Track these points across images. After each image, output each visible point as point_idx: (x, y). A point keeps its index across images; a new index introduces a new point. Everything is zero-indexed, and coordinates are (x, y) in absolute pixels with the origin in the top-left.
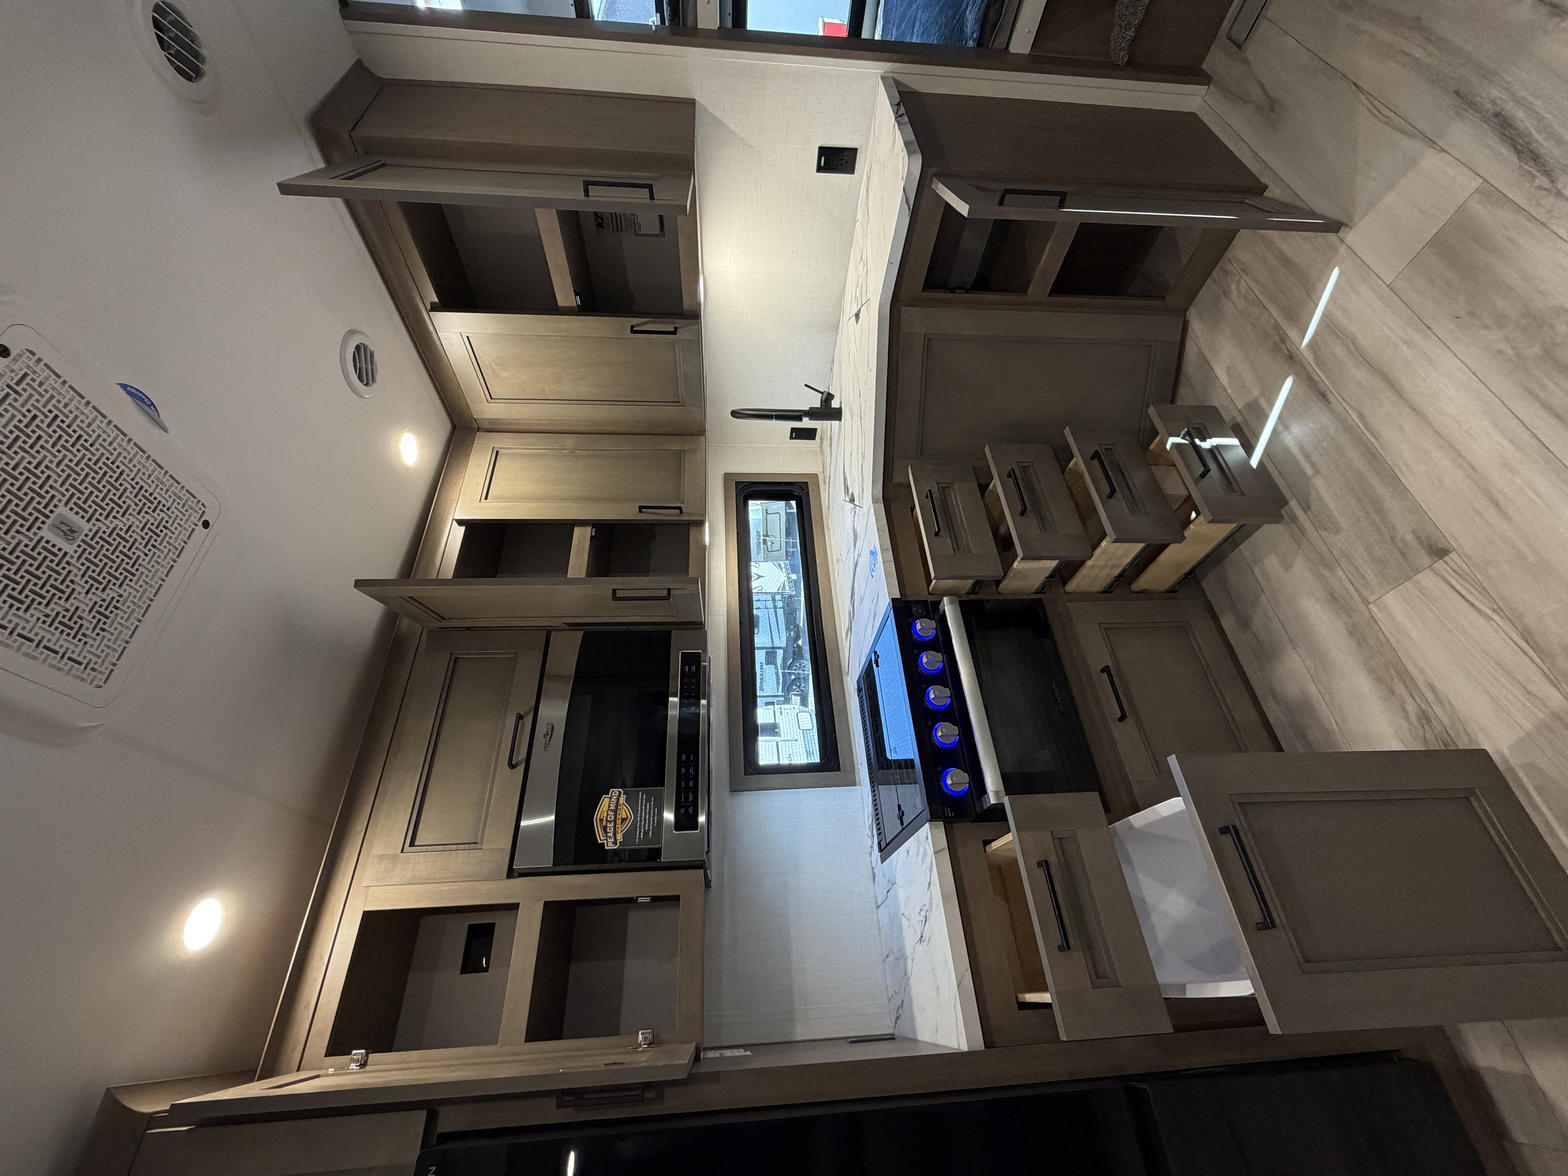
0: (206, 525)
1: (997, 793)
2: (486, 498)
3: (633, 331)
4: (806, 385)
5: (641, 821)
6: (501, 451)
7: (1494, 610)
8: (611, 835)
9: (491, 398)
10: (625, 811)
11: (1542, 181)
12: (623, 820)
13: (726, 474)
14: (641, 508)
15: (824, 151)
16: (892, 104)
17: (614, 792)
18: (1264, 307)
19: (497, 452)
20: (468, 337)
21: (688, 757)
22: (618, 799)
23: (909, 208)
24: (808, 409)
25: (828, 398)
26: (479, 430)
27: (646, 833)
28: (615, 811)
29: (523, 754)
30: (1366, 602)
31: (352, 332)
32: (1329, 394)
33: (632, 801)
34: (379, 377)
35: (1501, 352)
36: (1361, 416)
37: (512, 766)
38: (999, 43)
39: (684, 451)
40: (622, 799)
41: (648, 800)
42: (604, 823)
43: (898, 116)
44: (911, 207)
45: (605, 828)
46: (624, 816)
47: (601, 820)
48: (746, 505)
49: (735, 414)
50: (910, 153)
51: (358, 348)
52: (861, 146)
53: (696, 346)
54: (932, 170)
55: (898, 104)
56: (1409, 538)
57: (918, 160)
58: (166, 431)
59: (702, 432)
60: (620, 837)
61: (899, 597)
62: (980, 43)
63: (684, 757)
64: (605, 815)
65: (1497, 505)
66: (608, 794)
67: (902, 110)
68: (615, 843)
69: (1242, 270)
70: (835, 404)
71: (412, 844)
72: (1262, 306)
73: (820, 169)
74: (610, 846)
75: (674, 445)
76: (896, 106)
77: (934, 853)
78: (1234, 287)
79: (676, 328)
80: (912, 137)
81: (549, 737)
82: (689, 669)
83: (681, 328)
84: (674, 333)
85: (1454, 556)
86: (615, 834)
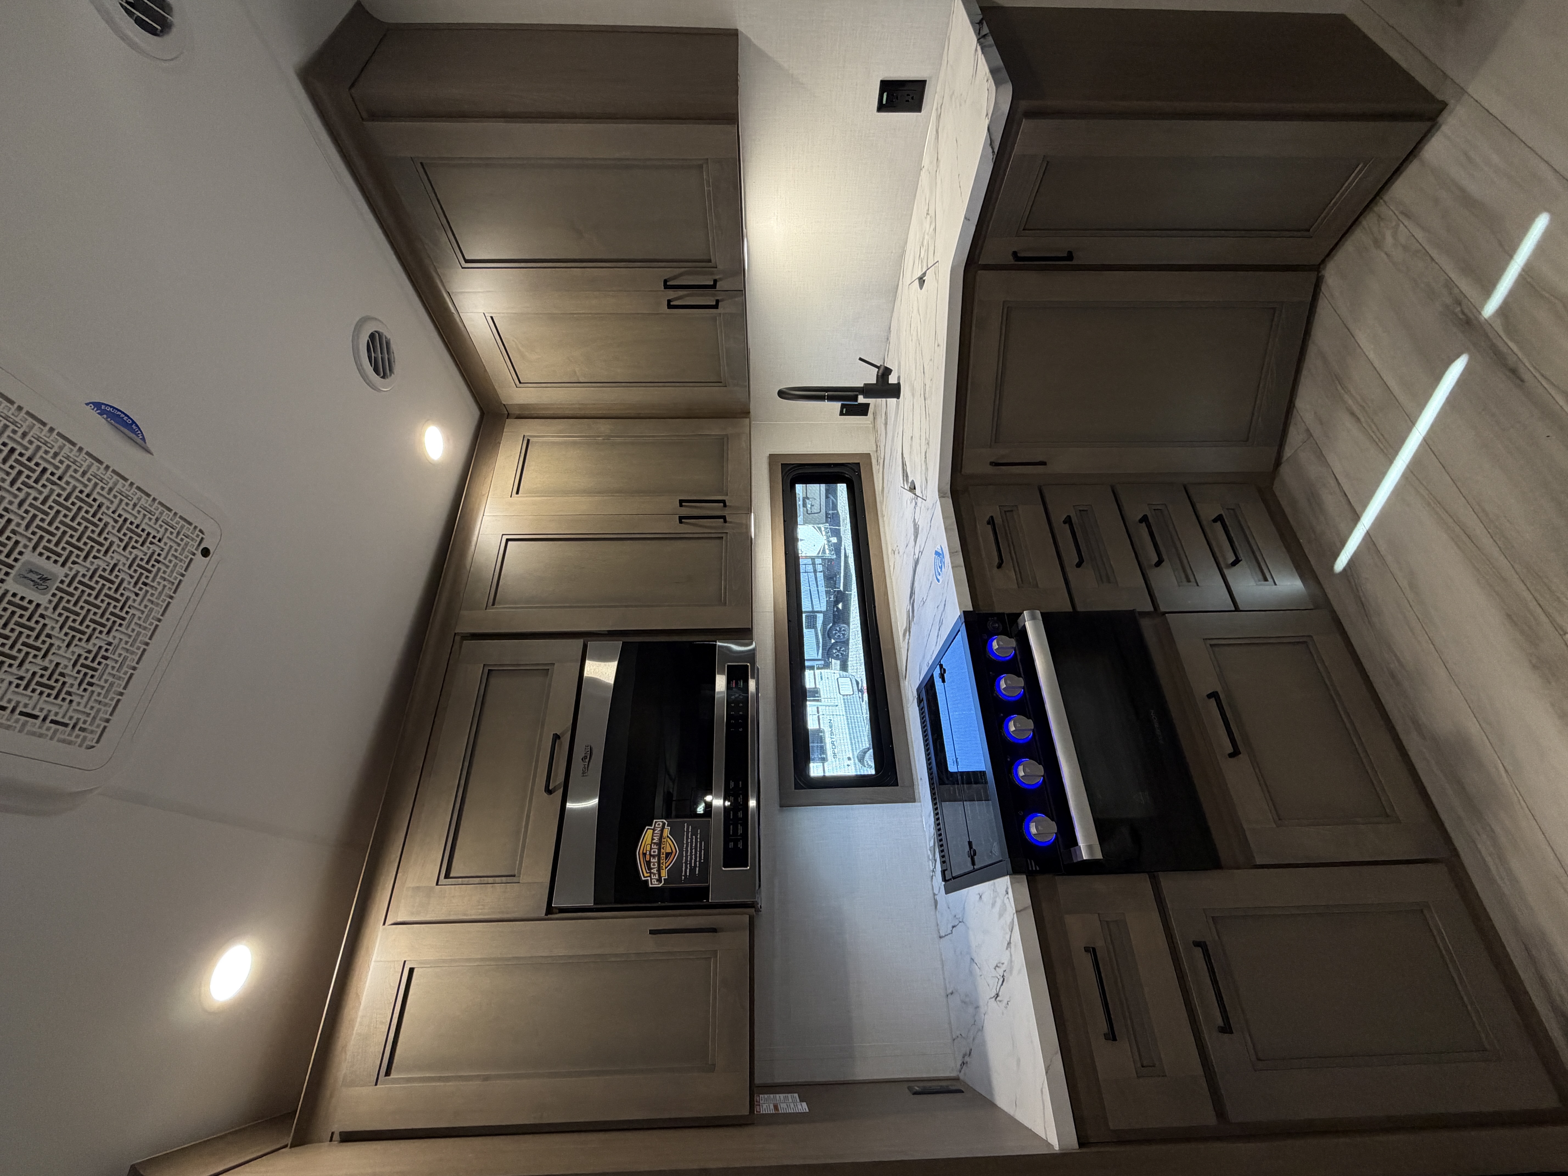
0: (206, 552)
1: (1090, 848)
2: (517, 493)
3: (670, 306)
4: (861, 359)
5: (686, 856)
6: (532, 440)
8: (654, 871)
9: (520, 383)
10: (670, 845)
12: (668, 855)
13: (771, 456)
14: (681, 502)
15: (887, 86)
16: (972, 23)
17: (658, 823)
18: (1432, 259)
19: (528, 440)
20: (492, 318)
21: (737, 785)
22: (662, 831)
23: (993, 152)
24: (862, 386)
25: (885, 372)
26: (508, 416)
27: (692, 870)
28: (659, 844)
29: (561, 778)
31: (364, 320)
32: (1522, 370)
33: (676, 834)
34: (397, 368)
37: (549, 791)
39: (727, 435)
40: (667, 830)
41: (694, 833)
42: (648, 857)
43: (981, 38)
44: (996, 151)
45: (648, 863)
46: (669, 850)
47: (644, 854)
48: (793, 488)
49: (782, 394)
50: (998, 83)
51: (372, 336)
52: (930, 78)
53: (739, 323)
54: (1024, 104)
55: (980, 23)
57: (1008, 90)
58: (152, 454)
59: (745, 413)
60: (664, 874)
61: (971, 609)
63: (732, 784)
64: (648, 849)
66: (651, 825)
67: (986, 30)
68: (659, 880)
69: (1402, 213)
70: (892, 379)
71: (447, 876)
72: (1428, 258)
73: (881, 108)
74: (654, 883)
75: (715, 429)
76: (978, 26)
77: (1017, 912)
78: (1388, 234)
79: (717, 301)
80: (1000, 63)
81: (587, 760)
82: (736, 685)
83: (723, 300)
84: (716, 306)
86: (659, 871)
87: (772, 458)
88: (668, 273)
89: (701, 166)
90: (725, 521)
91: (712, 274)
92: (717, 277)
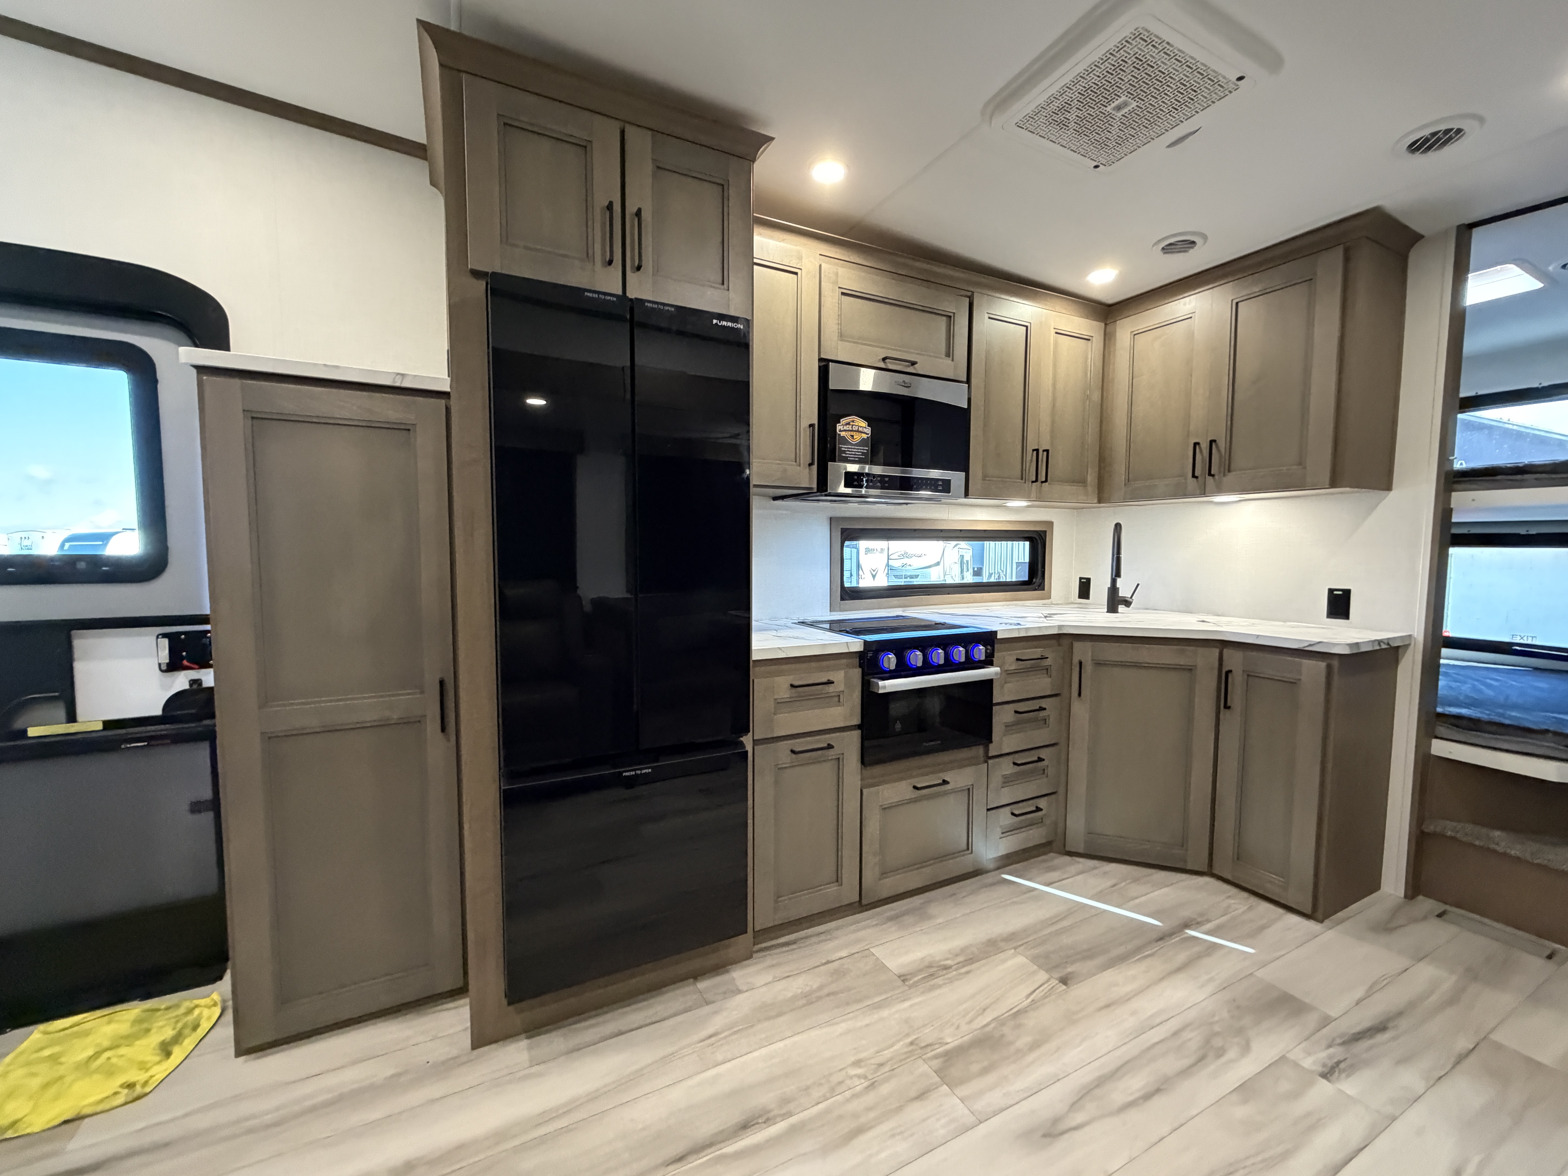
0: (1096, 167)
1: (884, 687)
2: (1056, 333)
3: (1196, 444)
4: (1138, 585)
5: (851, 448)
6: (1090, 342)
7: (1034, 999)
8: (845, 428)
9: (1134, 335)
10: (858, 437)
11: (1339, 1041)
12: (852, 436)
13: (1052, 523)
14: (1047, 451)
15: (1347, 593)
16: (1389, 639)
17: (868, 430)
19: (1089, 340)
20: (1191, 318)
21: (886, 482)
22: (865, 433)
23: (1305, 647)
24: (1118, 586)
25: (1127, 603)
26: (1106, 324)
27: (844, 452)
28: (858, 431)
29: (891, 367)
30: (1015, 948)
31: (1205, 237)
32: (1163, 942)
33: (863, 442)
34: (1167, 255)
35: (1214, 1016)
36: (1150, 956)
37: (884, 359)
38: (1441, 730)
39: (1085, 486)
40: (865, 436)
41: (863, 454)
42: (851, 423)
43: (1379, 642)
44: (1306, 649)
45: (848, 424)
46: (855, 437)
47: (853, 421)
48: (1026, 539)
49: (1118, 527)
50: (1351, 645)
51: (1194, 243)
52: (1351, 623)
53: (1180, 492)
54: (1335, 663)
55: (1388, 644)
56: (1069, 970)
57: (1346, 651)
58: (1169, 146)
59: (1100, 500)
60: (843, 434)
61: (998, 637)
62: (1439, 715)
63: (887, 479)
64: (857, 424)
65: (1108, 1006)
66: (868, 426)
67: (1384, 646)
68: (840, 431)
70: (1121, 608)
71: (843, 294)
73: (1331, 591)
74: (839, 427)
75: (1091, 477)
76: (1387, 642)
77: (847, 643)
78: (1237, 901)
79: (1197, 477)
80: (1364, 649)
81: (903, 384)
82: (940, 485)
83: (1197, 481)
84: (1194, 476)
85: (1064, 987)
86: (845, 431)
87: (1050, 524)
88: (1222, 444)
89: (1300, 464)
90: (1033, 482)
91: (1219, 473)
92: (1216, 477)
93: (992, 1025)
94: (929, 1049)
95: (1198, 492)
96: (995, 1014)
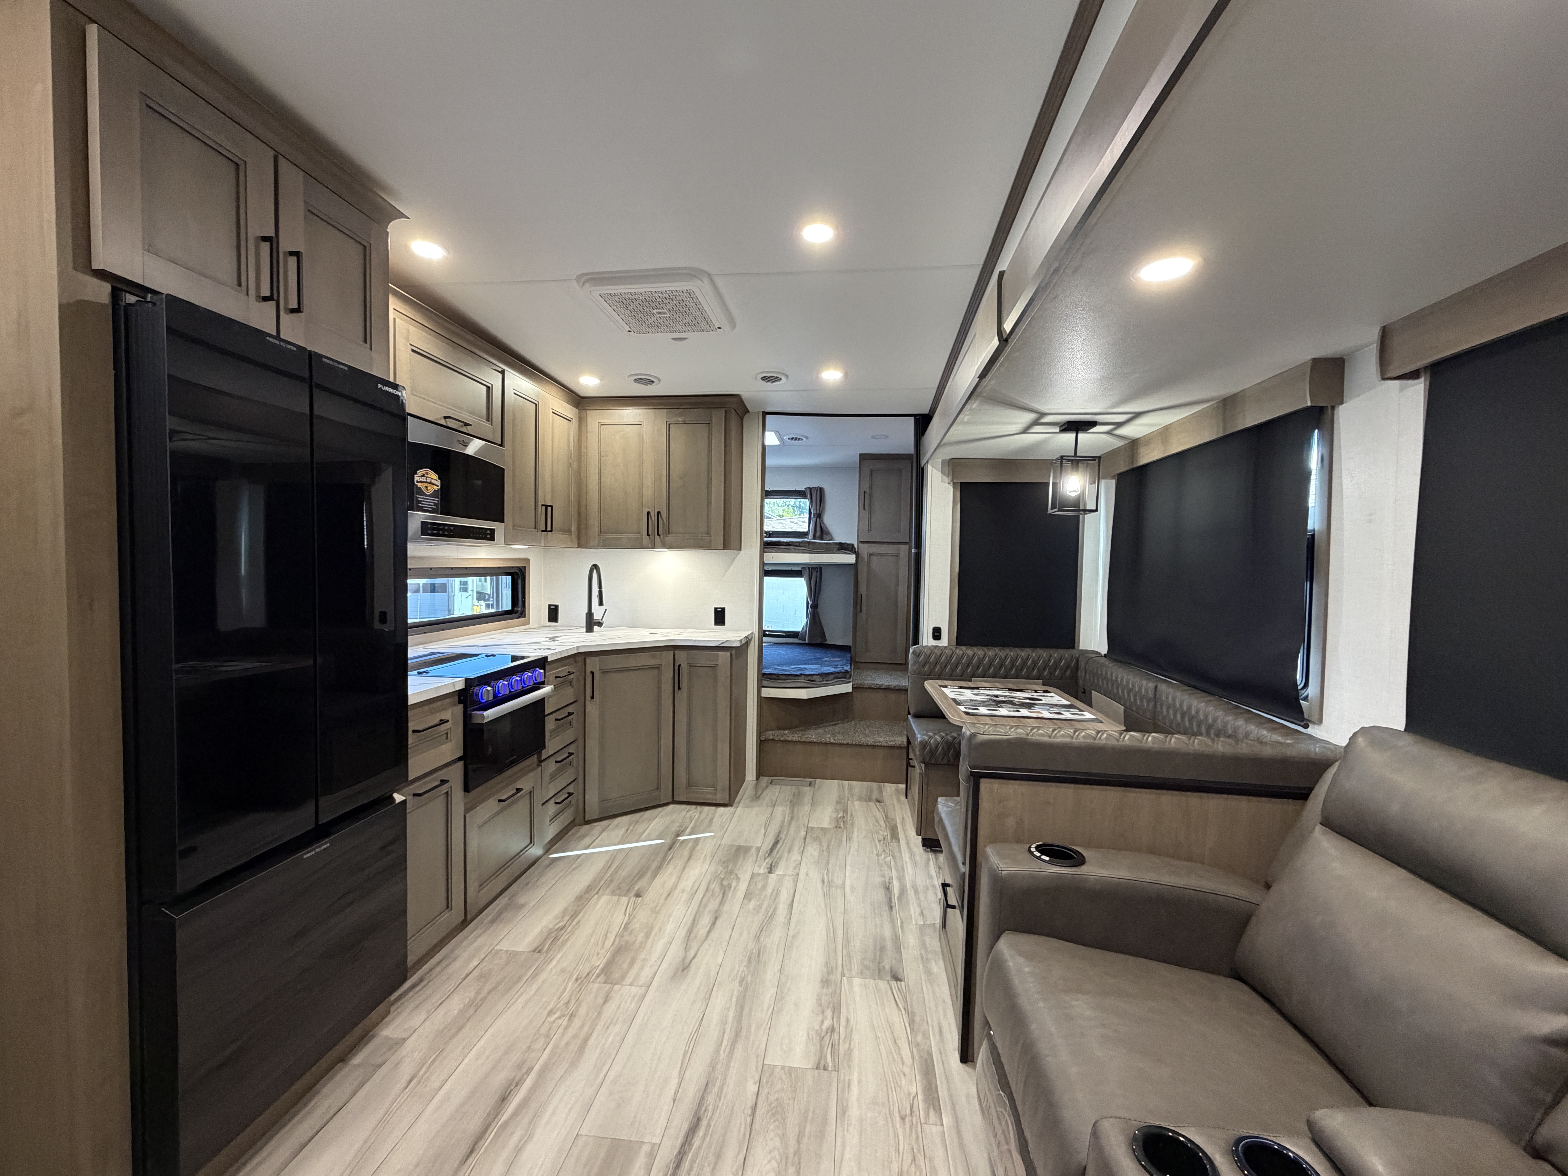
0: (629, 331)
1: (486, 717)
3: (648, 514)
4: (606, 610)
5: (426, 499)
6: (570, 422)
7: (629, 914)
8: (421, 479)
9: (601, 425)
10: (432, 489)
12: (427, 487)
13: (529, 560)
14: (552, 506)
16: (748, 635)
17: (439, 483)
19: (569, 420)
20: (641, 425)
21: (452, 531)
22: (436, 485)
24: (593, 612)
25: (600, 624)
26: (580, 411)
27: (420, 502)
28: (431, 483)
29: (451, 426)
30: (597, 893)
31: (659, 380)
33: (435, 494)
34: (635, 383)
35: (717, 872)
36: (672, 858)
37: (445, 418)
38: (765, 683)
39: (571, 535)
40: (436, 488)
41: (435, 504)
42: (426, 475)
44: (720, 645)
46: (429, 488)
47: (427, 474)
48: (507, 574)
49: (595, 566)
51: (653, 382)
53: (638, 545)
55: (749, 638)
56: (636, 888)
57: (738, 645)
58: (673, 339)
59: (580, 546)
60: (419, 485)
61: (548, 661)
62: (764, 674)
63: (452, 528)
64: (429, 476)
65: (669, 895)
66: (438, 478)
68: (417, 482)
70: (596, 628)
71: (413, 351)
73: (716, 609)
74: (416, 478)
75: (574, 528)
77: (453, 683)
78: (693, 812)
79: (650, 535)
80: (743, 642)
81: (462, 443)
82: (488, 534)
83: (650, 538)
84: (648, 535)
85: (640, 898)
86: (421, 482)
87: (528, 561)
88: (664, 514)
89: (708, 534)
90: (542, 531)
91: (663, 534)
92: (661, 536)
93: (618, 939)
94: (591, 975)
95: (650, 545)
96: (615, 933)
